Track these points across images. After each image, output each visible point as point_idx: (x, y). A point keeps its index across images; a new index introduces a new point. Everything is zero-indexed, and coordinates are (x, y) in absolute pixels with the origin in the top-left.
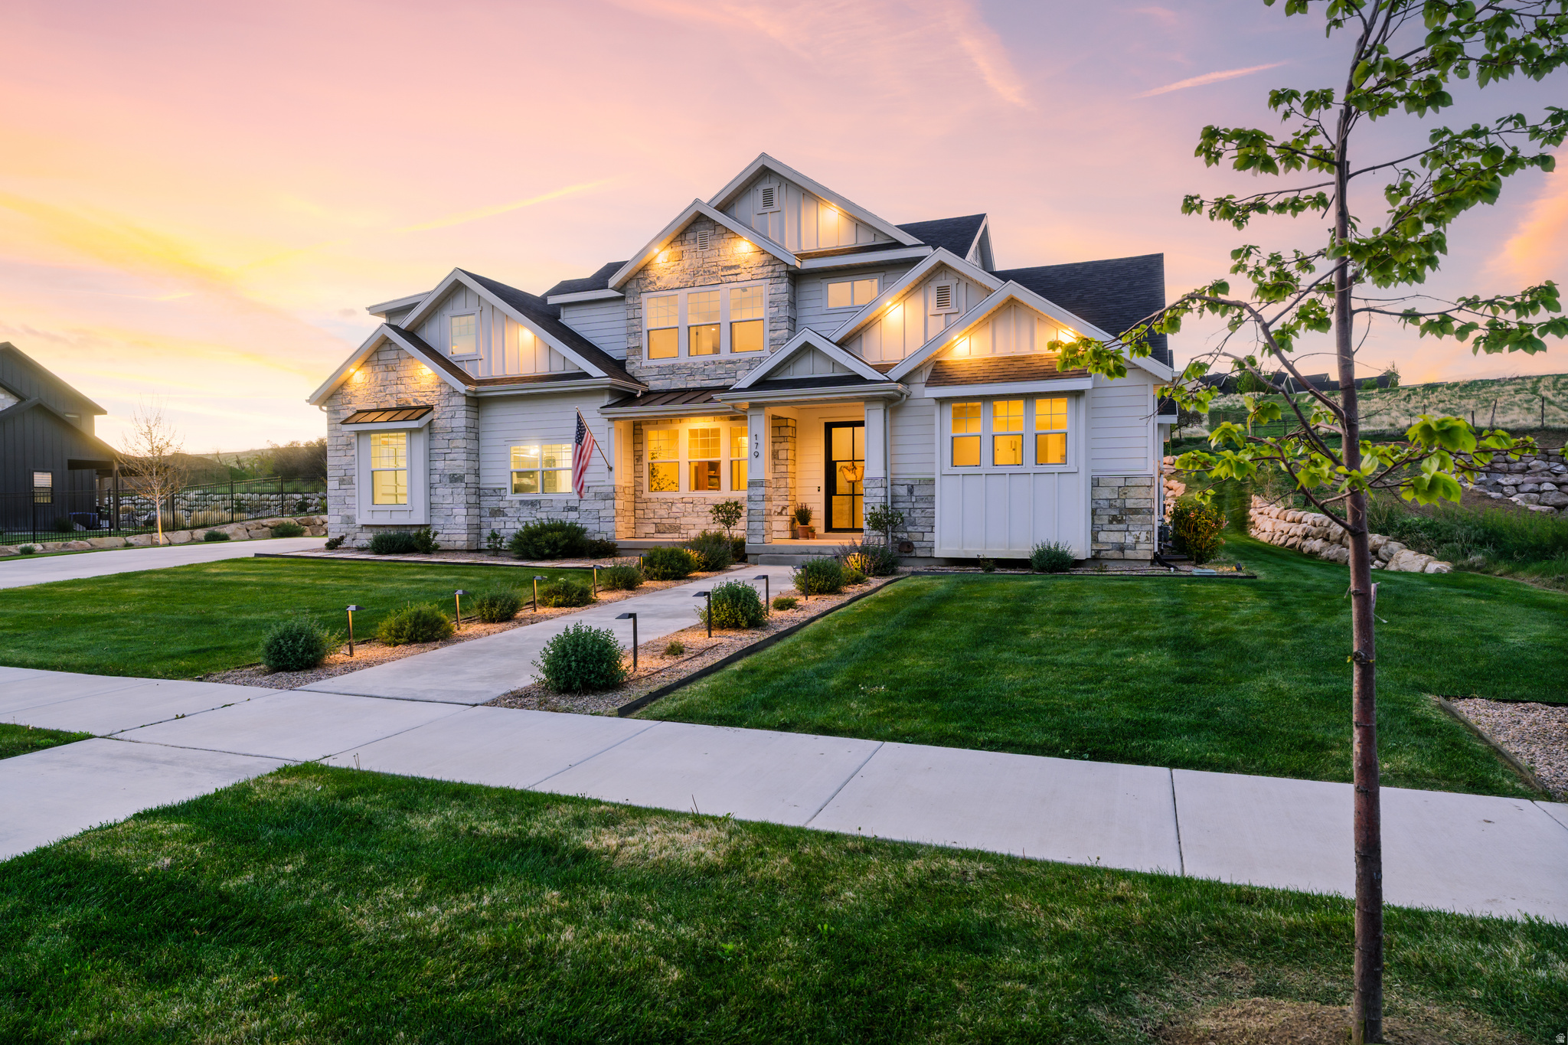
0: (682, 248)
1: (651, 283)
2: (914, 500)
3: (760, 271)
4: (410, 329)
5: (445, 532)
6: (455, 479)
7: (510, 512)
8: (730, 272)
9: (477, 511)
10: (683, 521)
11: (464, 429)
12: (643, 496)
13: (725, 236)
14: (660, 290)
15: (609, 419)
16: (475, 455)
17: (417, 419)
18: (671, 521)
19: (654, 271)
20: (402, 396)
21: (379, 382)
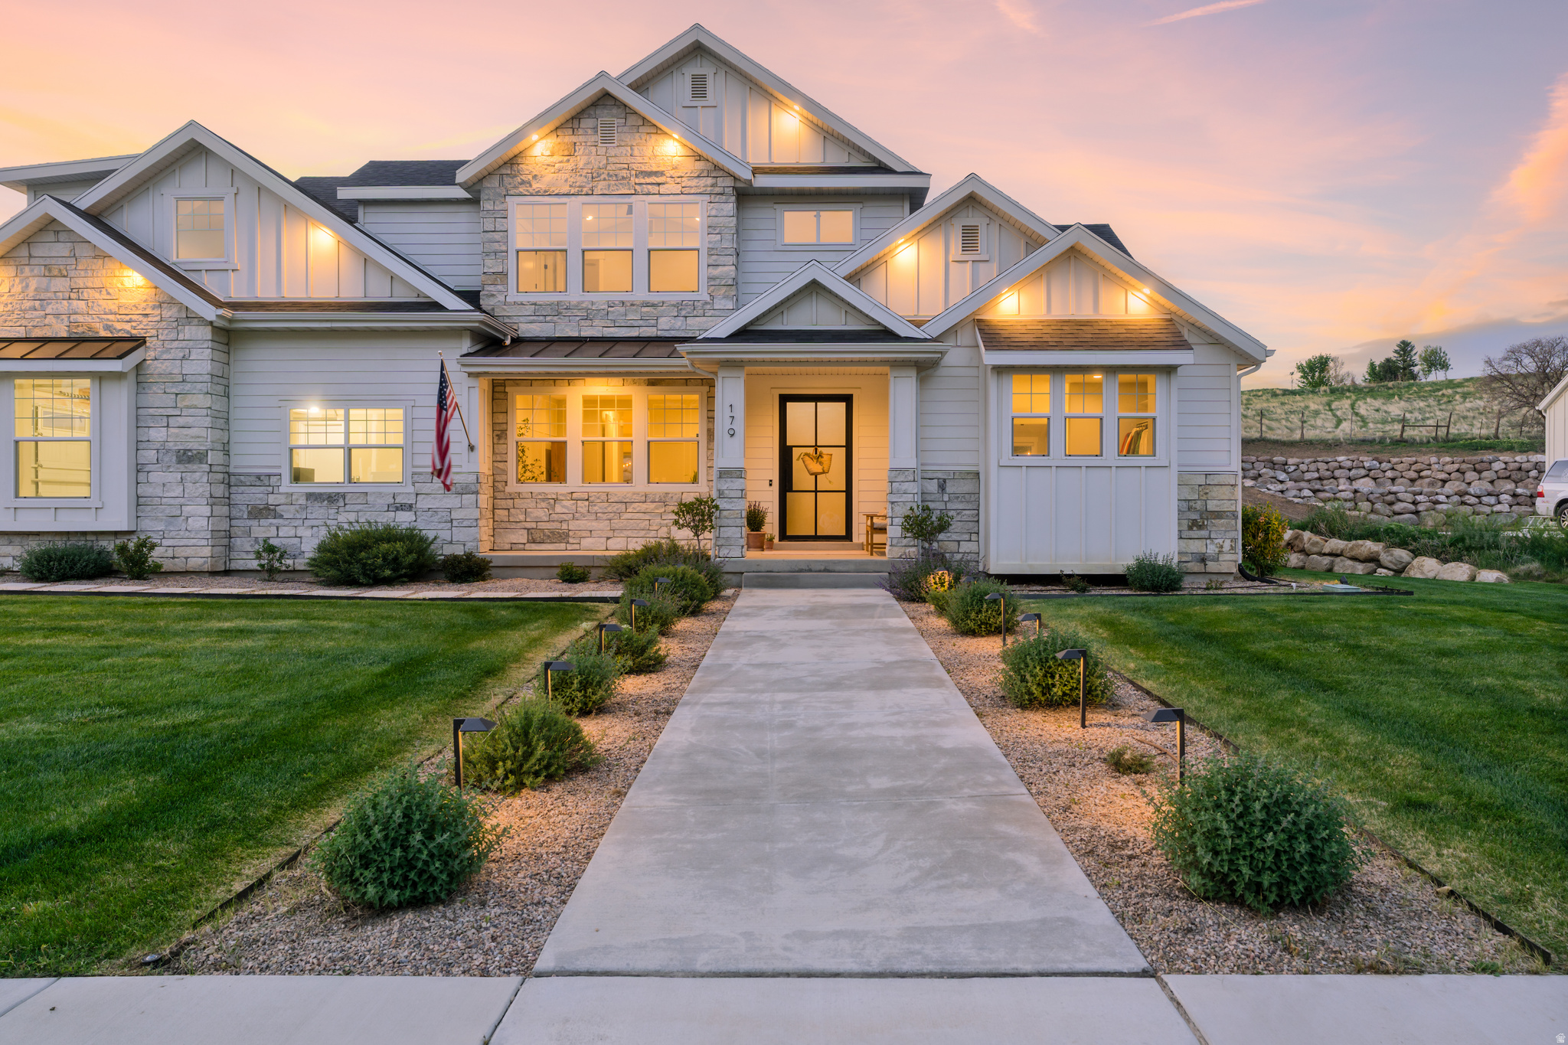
0: (574, 139)
1: (523, 182)
2: (946, 498)
3: (694, 182)
4: (94, 212)
5: (165, 542)
6: (186, 457)
7: (288, 512)
8: (648, 180)
9: (225, 510)
10: (573, 525)
11: (208, 378)
12: (508, 489)
13: (641, 129)
14: (537, 194)
15: (470, 374)
16: (223, 420)
17: (120, 357)
18: (556, 525)
19: (528, 167)
20: (80, 318)
21: (31, 293)
